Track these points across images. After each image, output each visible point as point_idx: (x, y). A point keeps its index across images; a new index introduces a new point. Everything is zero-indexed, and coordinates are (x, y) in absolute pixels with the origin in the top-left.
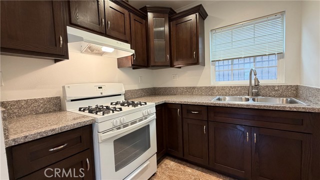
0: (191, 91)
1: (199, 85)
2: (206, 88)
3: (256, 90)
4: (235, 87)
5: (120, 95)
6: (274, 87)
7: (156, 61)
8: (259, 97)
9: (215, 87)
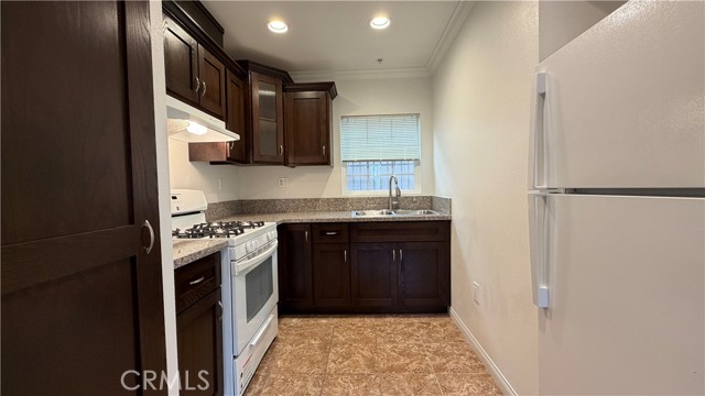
0: (312, 204)
1: (325, 196)
2: (336, 200)
3: (395, 202)
4: (373, 198)
5: (198, 212)
6: (412, 198)
7: (262, 153)
8: (400, 211)
9: (348, 199)
